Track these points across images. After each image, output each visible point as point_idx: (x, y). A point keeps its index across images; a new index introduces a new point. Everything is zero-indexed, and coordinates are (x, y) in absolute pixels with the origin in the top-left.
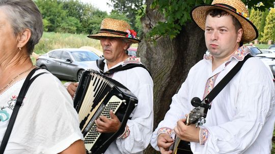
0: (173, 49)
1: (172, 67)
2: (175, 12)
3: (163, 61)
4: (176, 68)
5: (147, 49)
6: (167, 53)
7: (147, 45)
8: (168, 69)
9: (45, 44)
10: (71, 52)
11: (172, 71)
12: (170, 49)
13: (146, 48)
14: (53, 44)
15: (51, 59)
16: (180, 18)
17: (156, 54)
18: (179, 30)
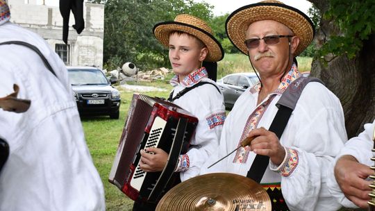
0: (355, 71)
1: (354, 95)
2: (354, 23)
3: (342, 87)
4: (360, 95)
5: (322, 72)
6: (348, 76)
7: (322, 66)
8: (349, 97)
9: (224, 69)
10: (250, 78)
11: (355, 99)
12: (352, 71)
13: (320, 70)
14: (234, 68)
15: (226, 86)
16: (360, 31)
17: (333, 78)
18: (359, 47)
